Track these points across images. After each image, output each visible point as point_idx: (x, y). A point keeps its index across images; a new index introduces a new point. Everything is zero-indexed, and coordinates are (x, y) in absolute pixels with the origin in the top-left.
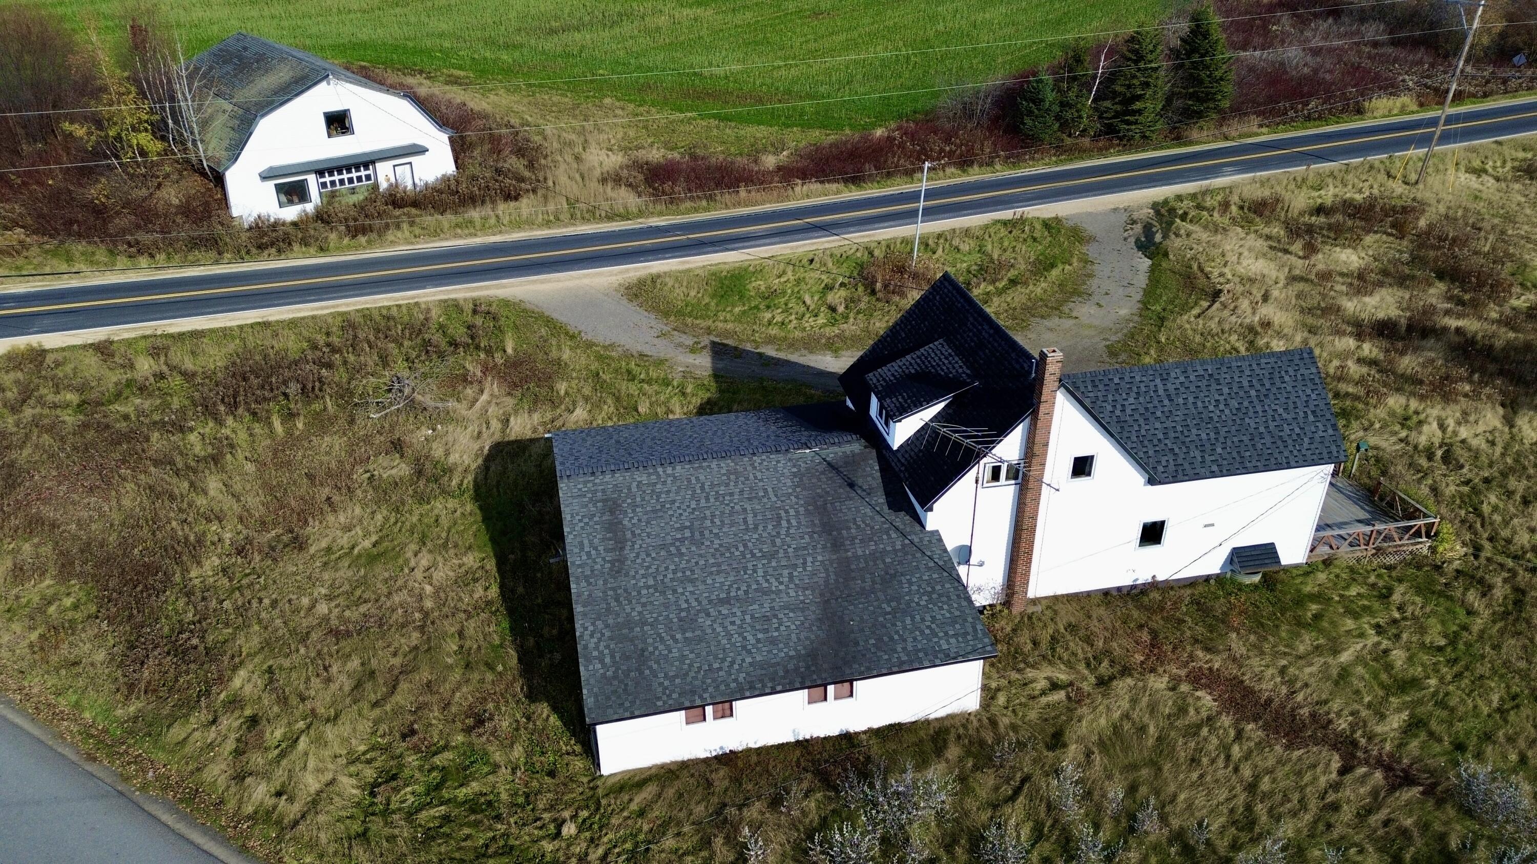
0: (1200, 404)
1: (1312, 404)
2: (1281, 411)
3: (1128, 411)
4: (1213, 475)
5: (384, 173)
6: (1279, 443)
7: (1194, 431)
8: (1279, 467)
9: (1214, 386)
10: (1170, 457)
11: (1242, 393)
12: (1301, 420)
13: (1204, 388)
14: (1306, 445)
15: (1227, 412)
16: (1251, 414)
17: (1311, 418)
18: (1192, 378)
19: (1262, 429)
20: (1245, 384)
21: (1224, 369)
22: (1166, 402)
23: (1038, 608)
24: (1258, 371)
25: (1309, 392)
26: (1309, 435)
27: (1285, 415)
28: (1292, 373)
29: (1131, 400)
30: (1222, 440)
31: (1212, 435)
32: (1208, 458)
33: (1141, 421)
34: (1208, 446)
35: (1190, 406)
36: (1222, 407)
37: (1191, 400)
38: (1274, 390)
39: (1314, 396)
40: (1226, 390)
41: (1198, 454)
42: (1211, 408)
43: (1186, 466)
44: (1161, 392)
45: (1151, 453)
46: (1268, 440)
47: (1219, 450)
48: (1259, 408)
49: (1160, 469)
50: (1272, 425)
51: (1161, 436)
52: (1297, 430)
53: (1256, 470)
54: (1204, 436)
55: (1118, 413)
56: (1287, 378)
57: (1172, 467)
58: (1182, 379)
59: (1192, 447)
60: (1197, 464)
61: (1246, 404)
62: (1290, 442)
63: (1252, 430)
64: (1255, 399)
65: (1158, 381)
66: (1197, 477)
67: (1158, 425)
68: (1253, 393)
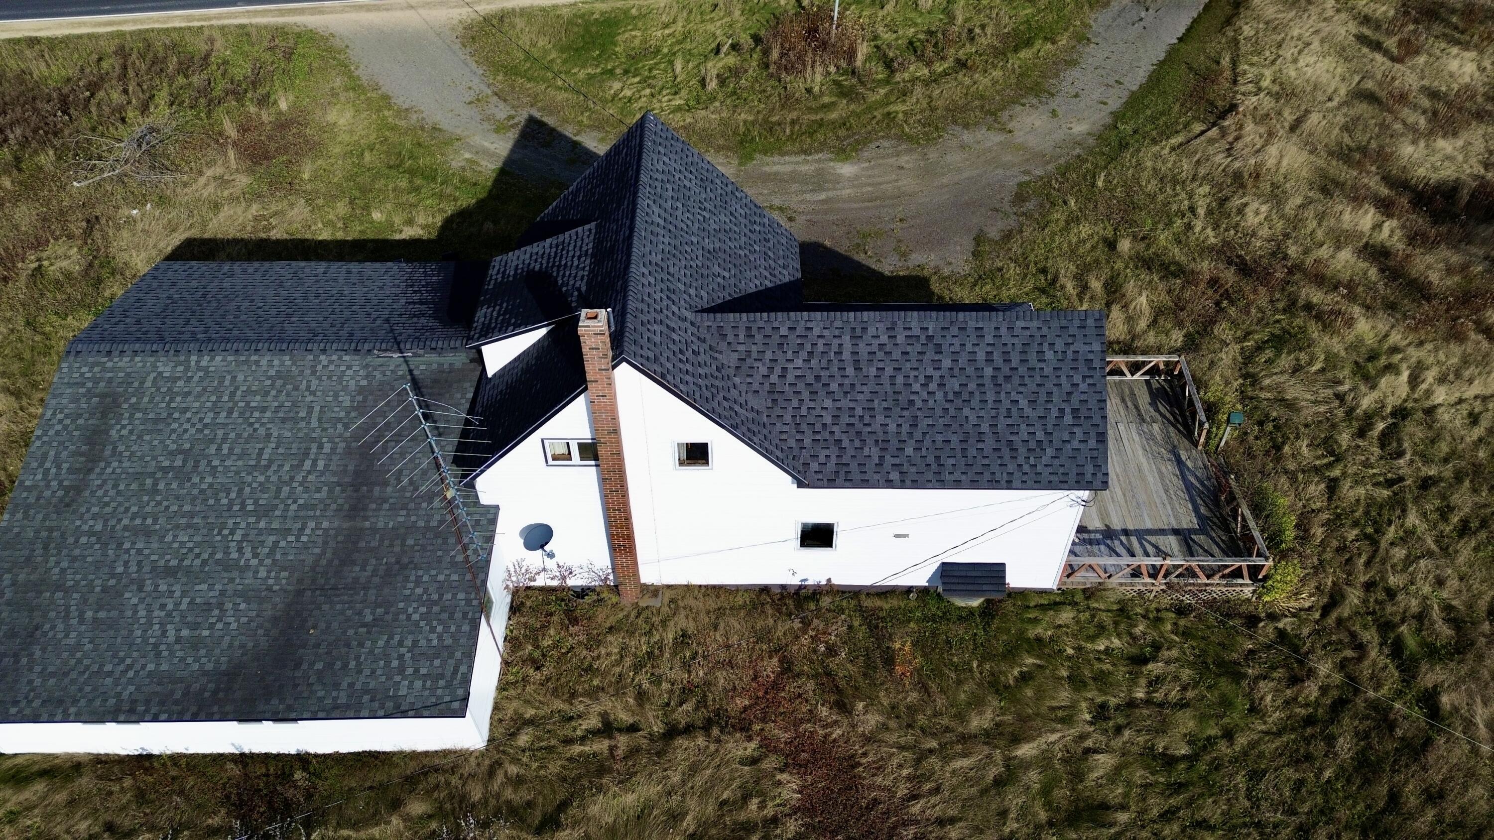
0: (900, 380)
1: (1075, 399)
2: (1023, 403)
3: (790, 378)
4: (889, 484)
6: (1006, 452)
7: (880, 419)
8: (994, 484)
9: (931, 355)
10: (833, 452)
11: (970, 370)
12: (1051, 421)
13: (913, 356)
14: (1045, 460)
15: (939, 395)
16: (975, 403)
17: (1068, 419)
18: (900, 339)
19: (985, 427)
20: (981, 356)
21: (954, 331)
22: (850, 371)
23: (655, 603)
24: (1006, 339)
25: (1077, 379)
26: (1057, 443)
27: (1028, 411)
28: (1059, 345)
29: (799, 362)
30: (918, 435)
31: (906, 427)
32: (889, 460)
33: (806, 395)
34: (894, 443)
35: (885, 380)
36: (933, 386)
37: (889, 371)
38: (1022, 370)
39: (1083, 387)
40: (947, 363)
41: (875, 452)
42: (916, 387)
43: (854, 467)
44: (846, 355)
45: (807, 442)
46: (989, 443)
47: (909, 451)
48: (990, 396)
49: (815, 466)
50: (1002, 422)
51: (828, 420)
52: (1040, 435)
53: (957, 485)
54: (892, 428)
55: (774, 378)
56: (1049, 355)
57: (832, 466)
58: (884, 339)
59: (870, 441)
60: (870, 466)
61: (972, 386)
62: (1022, 451)
63: (968, 427)
64: (987, 381)
65: (846, 338)
66: (865, 484)
67: (828, 403)
68: (989, 371)
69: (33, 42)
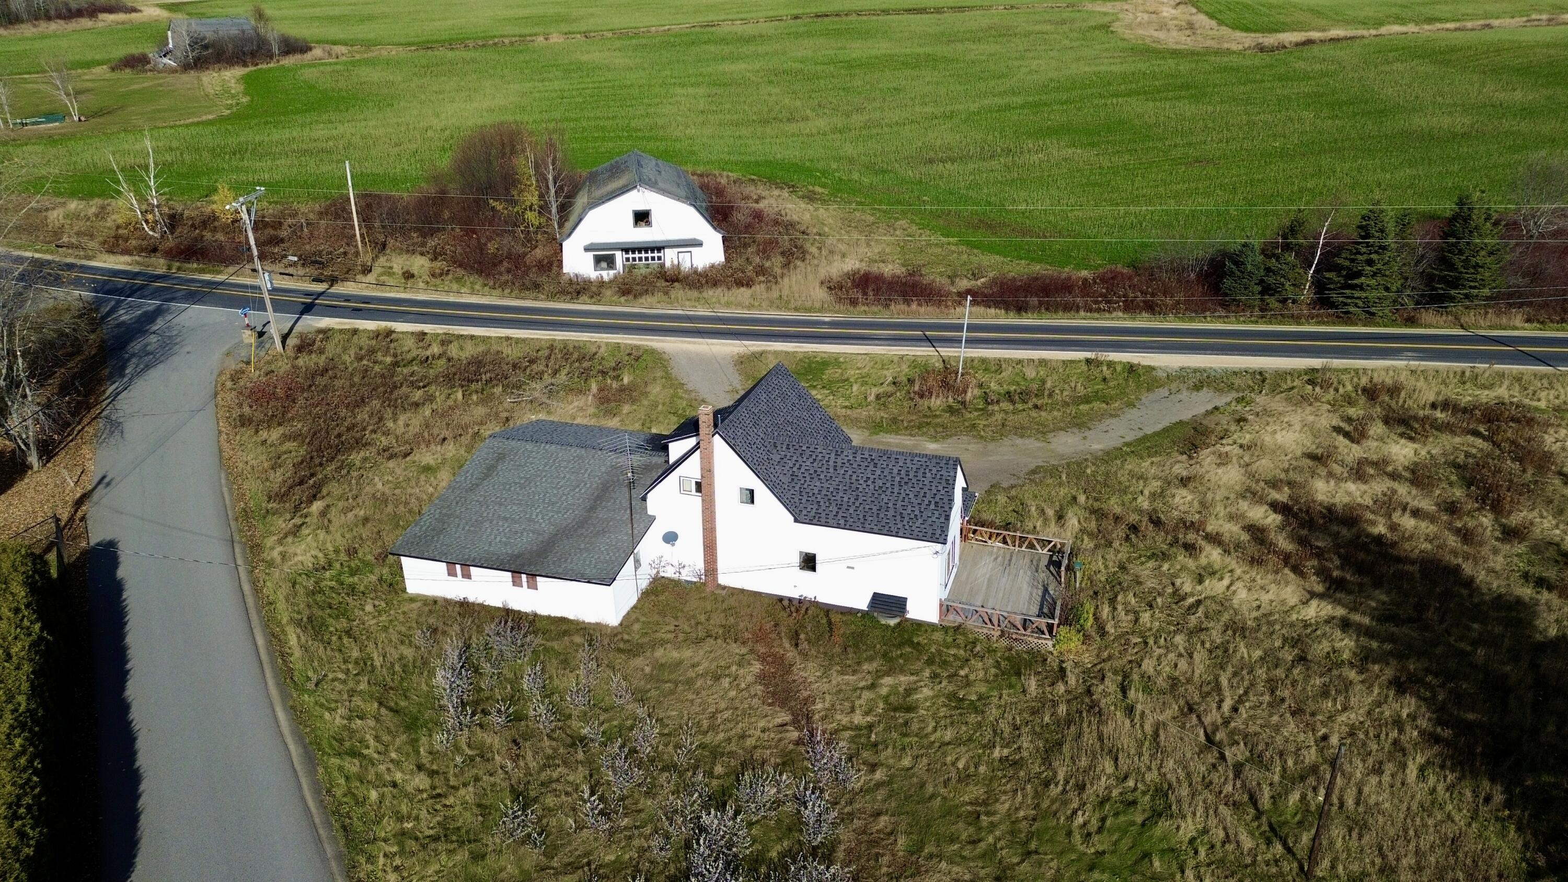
0: (854, 477)
1: (937, 499)
2: (911, 496)
3: (802, 470)
4: (838, 526)
5: (670, 257)
6: (898, 518)
7: (841, 494)
8: (889, 533)
9: (871, 467)
10: (815, 507)
11: (889, 478)
12: (923, 506)
13: (863, 467)
14: (918, 524)
15: (872, 487)
16: (888, 493)
17: (932, 506)
18: (858, 459)
19: (890, 505)
20: (895, 471)
21: (885, 458)
22: (831, 470)
24: (909, 465)
25: (940, 488)
26: (925, 517)
27: (913, 500)
28: (934, 471)
29: (808, 463)
30: (857, 504)
31: (852, 500)
32: (841, 514)
33: (808, 479)
34: (845, 506)
35: (847, 476)
36: (869, 482)
37: (850, 473)
38: (914, 481)
39: (943, 492)
40: (878, 472)
41: (835, 509)
42: (861, 482)
43: (823, 515)
44: (831, 463)
45: (804, 501)
46: (891, 513)
47: (851, 511)
48: (896, 490)
49: (804, 512)
50: (900, 503)
51: (816, 492)
52: (917, 512)
53: (871, 532)
54: (846, 499)
55: (795, 469)
56: (928, 475)
57: (813, 514)
58: (851, 457)
59: (834, 504)
60: (831, 516)
61: (888, 485)
62: (907, 519)
63: (883, 504)
64: (896, 483)
65: (833, 456)
66: (826, 525)
67: (818, 484)
68: (898, 479)
69: (508, 339)
